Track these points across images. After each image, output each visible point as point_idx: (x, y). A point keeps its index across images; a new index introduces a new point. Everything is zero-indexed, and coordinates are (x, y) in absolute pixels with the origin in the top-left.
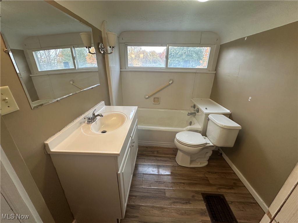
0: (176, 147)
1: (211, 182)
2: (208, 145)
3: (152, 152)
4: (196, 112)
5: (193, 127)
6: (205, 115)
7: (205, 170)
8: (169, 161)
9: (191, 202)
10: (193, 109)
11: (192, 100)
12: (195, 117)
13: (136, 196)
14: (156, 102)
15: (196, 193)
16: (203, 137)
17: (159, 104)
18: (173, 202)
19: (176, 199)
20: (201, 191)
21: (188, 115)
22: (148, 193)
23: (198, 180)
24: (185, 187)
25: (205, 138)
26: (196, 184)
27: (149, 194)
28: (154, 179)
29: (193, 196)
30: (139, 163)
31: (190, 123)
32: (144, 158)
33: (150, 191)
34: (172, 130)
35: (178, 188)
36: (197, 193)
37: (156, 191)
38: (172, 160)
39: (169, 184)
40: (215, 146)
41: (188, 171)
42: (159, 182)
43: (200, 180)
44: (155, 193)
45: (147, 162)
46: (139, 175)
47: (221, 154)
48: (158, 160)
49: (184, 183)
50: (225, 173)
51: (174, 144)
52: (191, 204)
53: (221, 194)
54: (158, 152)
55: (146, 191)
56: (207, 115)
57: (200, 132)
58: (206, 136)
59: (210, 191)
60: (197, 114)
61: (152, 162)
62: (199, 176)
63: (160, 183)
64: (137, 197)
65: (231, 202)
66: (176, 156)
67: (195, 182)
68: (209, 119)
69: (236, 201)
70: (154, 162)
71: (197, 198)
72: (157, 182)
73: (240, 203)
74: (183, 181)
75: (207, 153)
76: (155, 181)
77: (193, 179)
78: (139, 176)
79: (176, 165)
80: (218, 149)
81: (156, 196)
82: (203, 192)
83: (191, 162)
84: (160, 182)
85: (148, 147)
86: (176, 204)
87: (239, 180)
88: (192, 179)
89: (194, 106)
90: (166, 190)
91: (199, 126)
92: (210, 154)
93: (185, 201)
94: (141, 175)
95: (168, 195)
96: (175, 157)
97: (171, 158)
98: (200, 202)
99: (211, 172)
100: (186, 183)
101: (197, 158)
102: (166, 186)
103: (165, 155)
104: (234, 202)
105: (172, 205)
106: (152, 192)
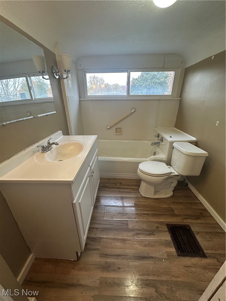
0: (140, 178)
1: (176, 212)
2: (173, 174)
3: (114, 184)
4: (160, 141)
5: (157, 156)
6: (169, 143)
7: (170, 201)
8: (131, 192)
9: (155, 233)
10: (157, 138)
11: (156, 129)
12: (159, 147)
13: (97, 229)
14: (119, 133)
15: (160, 224)
16: (167, 167)
17: (121, 135)
18: (136, 234)
19: (139, 230)
20: (165, 222)
21: (152, 145)
22: (110, 225)
23: (163, 211)
24: (149, 218)
25: (169, 168)
26: (160, 215)
27: (110, 227)
28: (117, 211)
29: (157, 227)
30: (101, 195)
31: (154, 153)
32: (106, 190)
33: (112, 223)
34: (136, 160)
35: (142, 219)
36: (162, 224)
37: (118, 223)
38: (136, 192)
39: (132, 215)
40: (180, 175)
41: (152, 202)
43: (164, 211)
44: (117, 225)
45: (109, 194)
46: (101, 207)
47: (187, 184)
48: (121, 192)
49: (147, 214)
50: (191, 203)
51: (138, 175)
52: (155, 235)
53: (186, 225)
54: (120, 183)
55: (108, 223)
56: (172, 143)
57: (164, 162)
58: (171, 166)
59: (175, 221)
60: (161, 143)
61: (114, 194)
62: (163, 206)
63: (122, 215)
64: (99, 229)
65: (197, 233)
66: (139, 187)
67: (159, 213)
68: (173, 147)
69: (202, 231)
70: (116, 194)
71: (162, 229)
72: (119, 213)
73: (207, 233)
74: (146, 212)
75: (172, 183)
76: (117, 213)
77: (158, 210)
78: (101, 209)
79: (140, 196)
80: (184, 179)
81: (118, 228)
82: (168, 223)
83: (156, 192)
84: (122, 213)
85: (111, 179)
86: (139, 236)
87: (205, 210)
88: (156, 210)
89: (158, 136)
90: (129, 222)
91: (163, 156)
92: (175, 184)
93: (149, 233)
94: (103, 207)
95: (130, 226)
96: (139, 189)
97: (135, 189)
98: (165, 233)
99: (177, 202)
100: (150, 214)
101: (161, 189)
102: (129, 218)
103: (129, 186)
104: (201, 232)
105: (135, 236)
106: (114, 224)
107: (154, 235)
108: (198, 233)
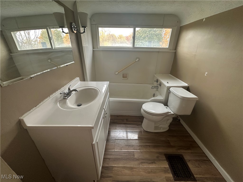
1: (172, 144)
2: (170, 114)
3: (122, 120)
4: (159, 86)
5: (156, 98)
6: (166, 88)
7: (167, 134)
8: (136, 127)
9: (156, 162)
10: (156, 83)
11: (155, 75)
12: (157, 90)
13: (109, 159)
15: (159, 154)
17: (127, 79)
18: (141, 163)
19: (143, 159)
20: (164, 152)
21: (152, 88)
22: (120, 155)
24: (150, 149)
25: (167, 108)
26: (159, 146)
27: (120, 157)
28: (124, 143)
29: (158, 157)
30: (111, 130)
31: (153, 95)
32: (115, 125)
33: (121, 154)
35: (145, 150)
36: (161, 154)
37: (126, 153)
38: (139, 127)
39: (137, 147)
40: (175, 114)
42: (129, 146)
43: (162, 143)
44: (125, 156)
45: (118, 129)
46: (111, 140)
47: (180, 120)
48: (127, 127)
49: (149, 146)
50: (183, 136)
51: (141, 113)
53: (180, 154)
54: (127, 120)
55: (118, 154)
56: (169, 88)
57: (162, 103)
58: (168, 106)
61: (122, 129)
64: (111, 159)
66: (142, 123)
68: (170, 92)
69: (193, 159)
70: (124, 129)
71: (161, 159)
72: (127, 145)
73: (196, 161)
74: (148, 144)
75: (168, 120)
76: (125, 145)
78: (112, 142)
79: (143, 131)
80: (177, 116)
81: (126, 158)
82: (166, 153)
85: (119, 116)
86: (143, 164)
87: (194, 142)
88: (156, 142)
89: (157, 81)
90: (135, 153)
91: (161, 98)
92: (170, 120)
93: (151, 161)
94: (113, 140)
95: (136, 156)
97: (138, 125)
98: (164, 161)
99: (172, 136)
100: (152, 146)
101: (160, 125)
102: (135, 149)
103: (133, 122)
104: (191, 160)
105: (140, 165)
106: (123, 155)
107: (155, 163)
108: (189, 160)
